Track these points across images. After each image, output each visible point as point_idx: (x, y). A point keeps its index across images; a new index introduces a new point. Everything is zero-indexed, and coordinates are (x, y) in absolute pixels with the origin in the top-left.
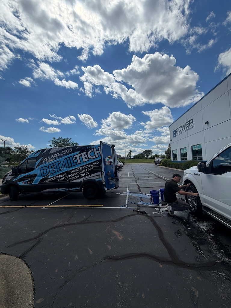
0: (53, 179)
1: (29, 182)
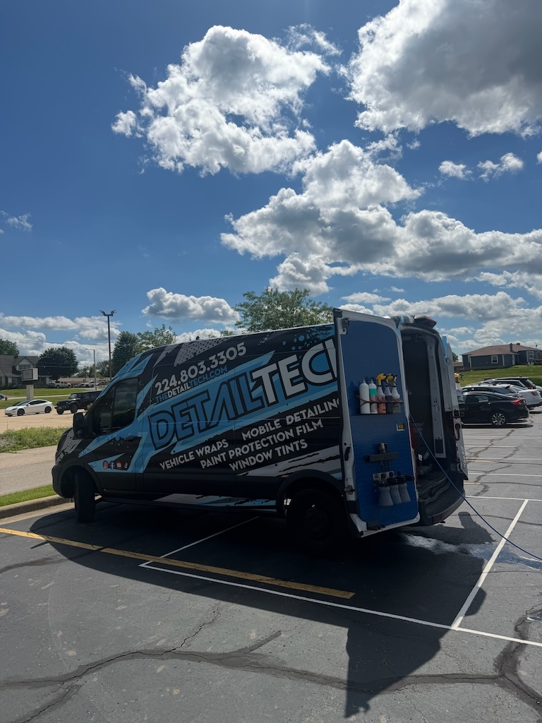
0: (188, 457)
1: (119, 465)
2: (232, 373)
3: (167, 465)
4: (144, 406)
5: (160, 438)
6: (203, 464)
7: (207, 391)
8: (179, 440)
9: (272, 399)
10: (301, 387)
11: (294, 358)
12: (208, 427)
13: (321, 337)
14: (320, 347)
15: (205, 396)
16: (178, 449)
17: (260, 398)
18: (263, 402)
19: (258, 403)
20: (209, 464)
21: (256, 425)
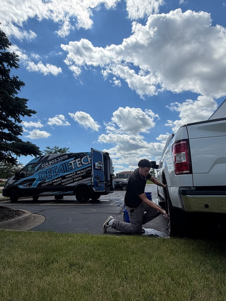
0: (50, 182)
1: (28, 186)
2: (64, 162)
3: (44, 185)
4: (37, 170)
5: (42, 178)
6: (54, 184)
7: (57, 166)
8: (48, 178)
9: (74, 168)
10: (81, 165)
11: (80, 159)
12: (56, 175)
13: (86, 155)
14: (86, 157)
15: (56, 168)
16: (47, 181)
17: (71, 168)
18: (72, 169)
19: (70, 169)
20: (56, 184)
21: (70, 174)
